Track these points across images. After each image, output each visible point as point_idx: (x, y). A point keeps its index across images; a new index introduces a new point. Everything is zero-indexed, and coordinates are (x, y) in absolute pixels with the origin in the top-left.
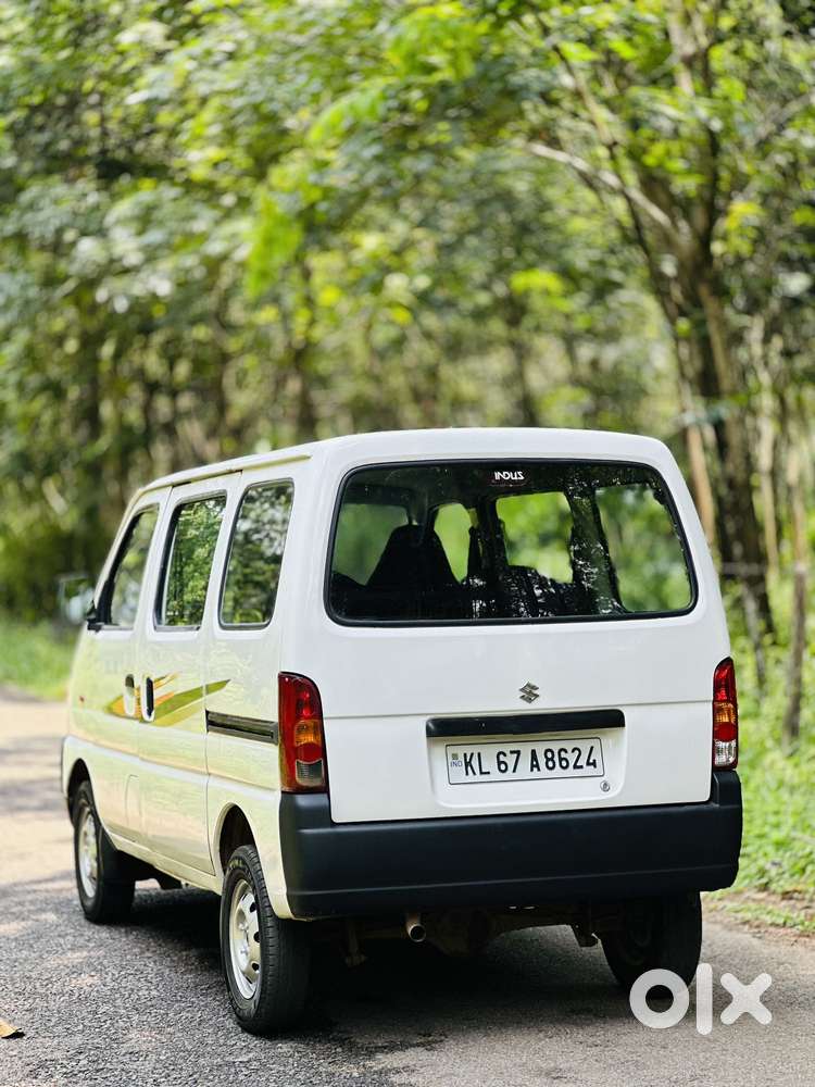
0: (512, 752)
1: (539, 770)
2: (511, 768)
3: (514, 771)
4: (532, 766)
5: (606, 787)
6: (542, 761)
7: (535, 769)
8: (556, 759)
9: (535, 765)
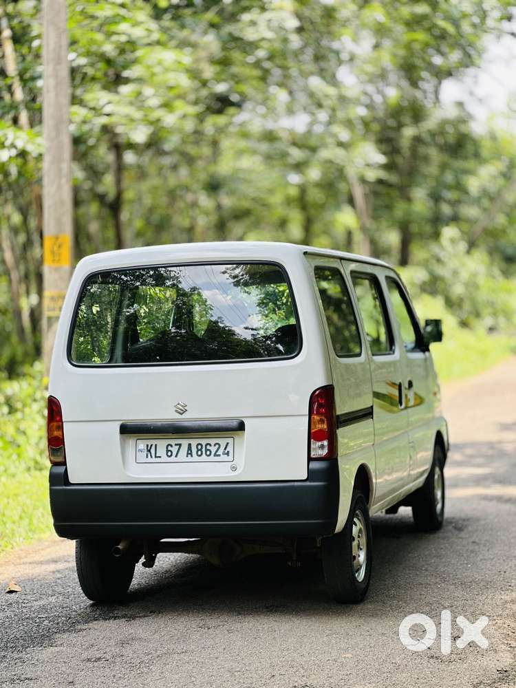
0: (176, 445)
1: (192, 456)
2: (174, 454)
3: (176, 456)
4: (188, 454)
5: (234, 469)
6: (194, 450)
7: (189, 456)
8: (204, 450)
9: (189, 453)
